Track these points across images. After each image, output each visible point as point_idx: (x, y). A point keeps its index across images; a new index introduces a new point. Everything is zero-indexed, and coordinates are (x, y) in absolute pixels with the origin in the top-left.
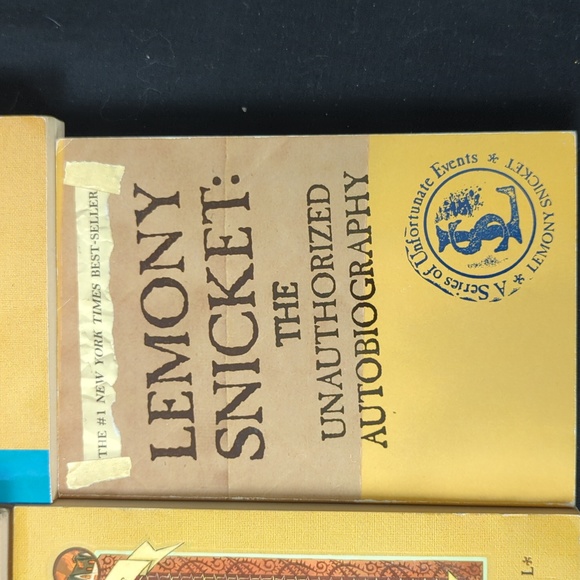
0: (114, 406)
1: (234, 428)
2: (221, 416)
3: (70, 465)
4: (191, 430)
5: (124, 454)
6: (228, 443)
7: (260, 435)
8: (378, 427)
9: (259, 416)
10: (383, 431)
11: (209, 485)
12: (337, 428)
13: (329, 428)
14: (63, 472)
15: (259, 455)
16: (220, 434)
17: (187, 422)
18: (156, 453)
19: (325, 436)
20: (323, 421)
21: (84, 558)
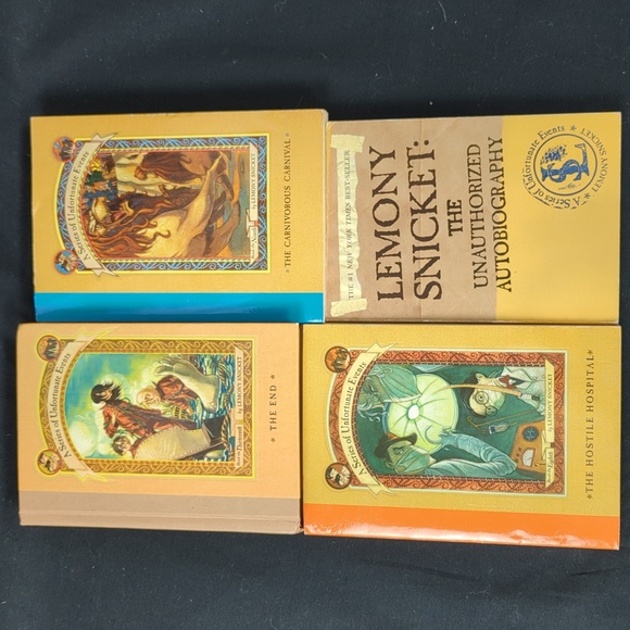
0: (357, 270)
1: (424, 282)
2: (417, 275)
3: (333, 303)
4: (401, 283)
5: (363, 297)
6: (421, 291)
7: (439, 285)
8: (507, 280)
9: (438, 275)
10: (509, 282)
11: (410, 314)
12: (483, 281)
13: (478, 282)
14: (330, 307)
15: (438, 297)
16: (416, 285)
17: (398, 279)
18: (381, 296)
19: (476, 286)
20: (475, 277)
21: (342, 352)
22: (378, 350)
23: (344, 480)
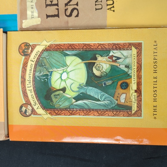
0: (36, 3)
1: (70, 8)
2: (66, 5)
3: (24, 21)
4: (58, 9)
5: (39, 17)
6: (68, 13)
7: (77, 10)
8: (112, 6)
9: (77, 4)
10: (113, 7)
11: (63, 25)
12: (100, 7)
13: (98, 7)
14: (22, 23)
15: (77, 16)
16: (66, 10)
17: (56, 7)
18: (48, 16)
19: (96, 9)
20: (96, 5)
21: (27, 45)
22: (46, 44)
23: (29, 112)
